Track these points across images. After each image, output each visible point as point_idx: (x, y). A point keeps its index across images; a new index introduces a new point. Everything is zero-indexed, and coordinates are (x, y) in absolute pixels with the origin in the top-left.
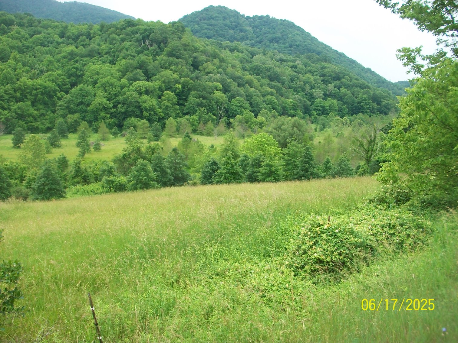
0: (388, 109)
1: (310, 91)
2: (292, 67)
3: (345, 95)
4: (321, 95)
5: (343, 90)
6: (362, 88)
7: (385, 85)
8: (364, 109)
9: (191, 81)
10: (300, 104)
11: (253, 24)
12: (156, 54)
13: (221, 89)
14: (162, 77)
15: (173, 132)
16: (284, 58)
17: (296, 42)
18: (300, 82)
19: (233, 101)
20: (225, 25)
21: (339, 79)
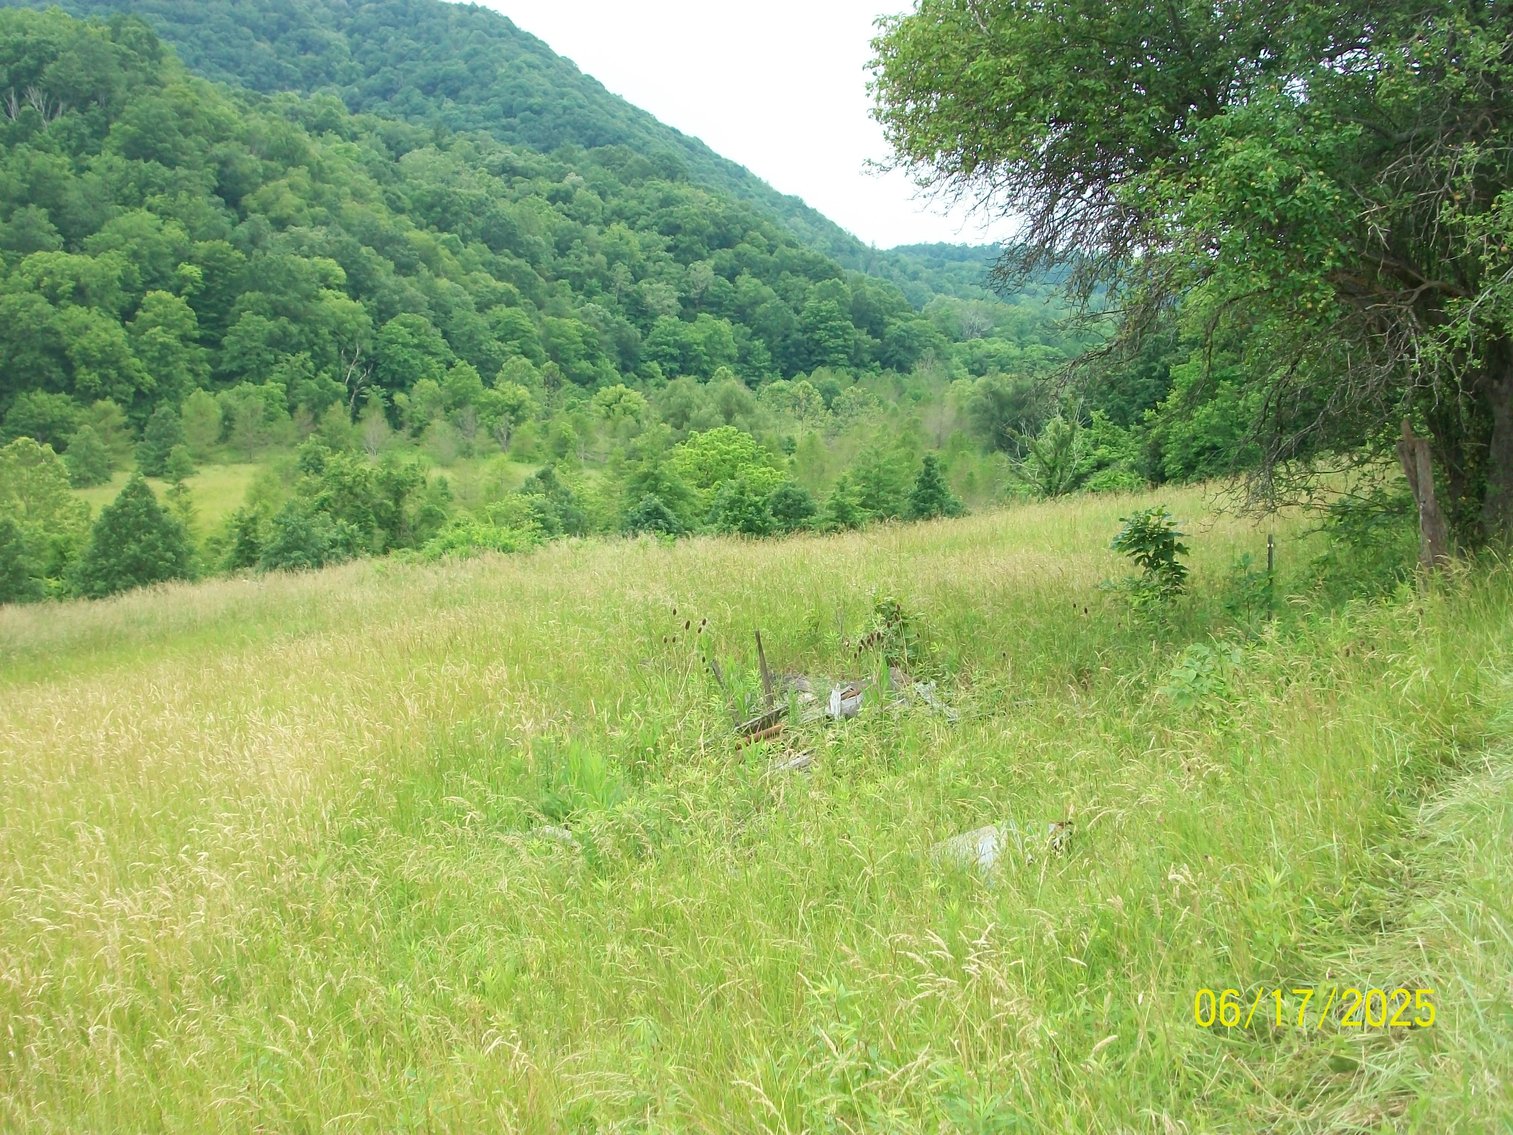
0: (910, 349)
1: (631, 288)
2: (552, 199)
3: (755, 303)
4: (674, 301)
5: (747, 283)
6: (818, 277)
7: (860, 258)
8: (826, 351)
9: (238, 254)
10: (607, 338)
11: (348, 20)
12: (79, 148)
13: (343, 282)
14: (127, 235)
15: (209, 445)
16: (520, 163)
17: (528, 95)
18: (591, 254)
19: (392, 325)
20: (240, 20)
21: (726, 242)
